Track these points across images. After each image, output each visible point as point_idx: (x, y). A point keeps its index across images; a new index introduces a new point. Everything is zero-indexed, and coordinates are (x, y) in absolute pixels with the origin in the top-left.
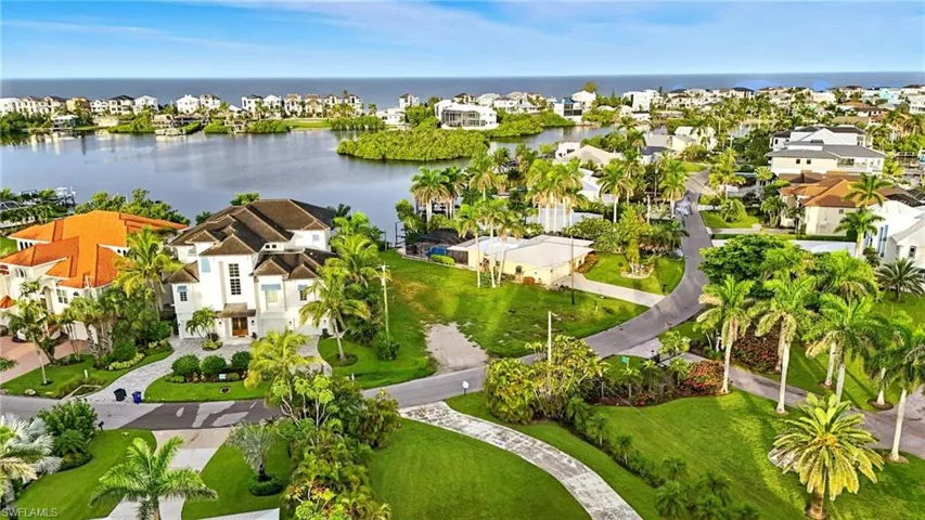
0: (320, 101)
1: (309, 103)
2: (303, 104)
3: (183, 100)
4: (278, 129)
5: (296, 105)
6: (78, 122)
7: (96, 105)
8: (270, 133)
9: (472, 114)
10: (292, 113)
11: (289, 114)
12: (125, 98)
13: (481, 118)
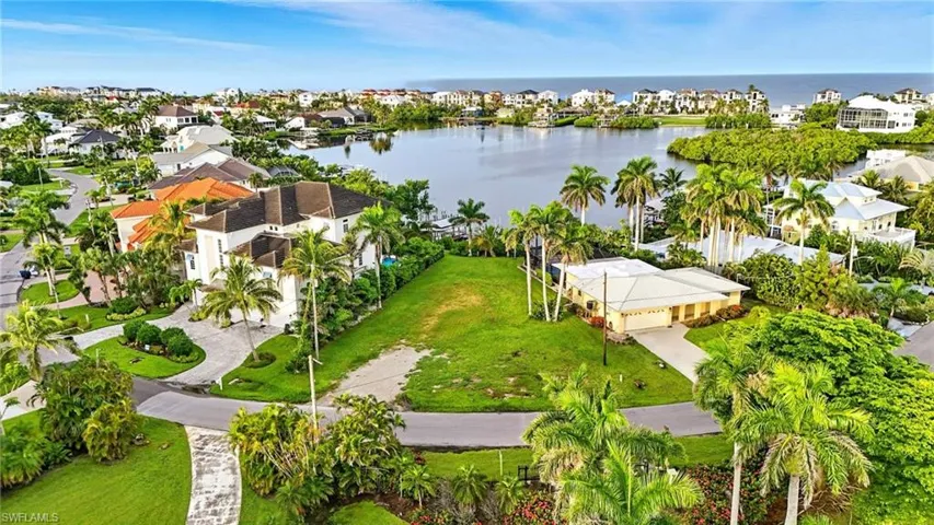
0: (716, 96)
1: (703, 99)
2: (695, 100)
3: (578, 95)
4: (644, 125)
5: (688, 101)
6: (481, 113)
7: (507, 99)
8: (635, 128)
9: (878, 113)
10: (682, 109)
11: (679, 110)
12: (528, 92)
13: (889, 119)
